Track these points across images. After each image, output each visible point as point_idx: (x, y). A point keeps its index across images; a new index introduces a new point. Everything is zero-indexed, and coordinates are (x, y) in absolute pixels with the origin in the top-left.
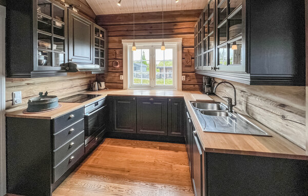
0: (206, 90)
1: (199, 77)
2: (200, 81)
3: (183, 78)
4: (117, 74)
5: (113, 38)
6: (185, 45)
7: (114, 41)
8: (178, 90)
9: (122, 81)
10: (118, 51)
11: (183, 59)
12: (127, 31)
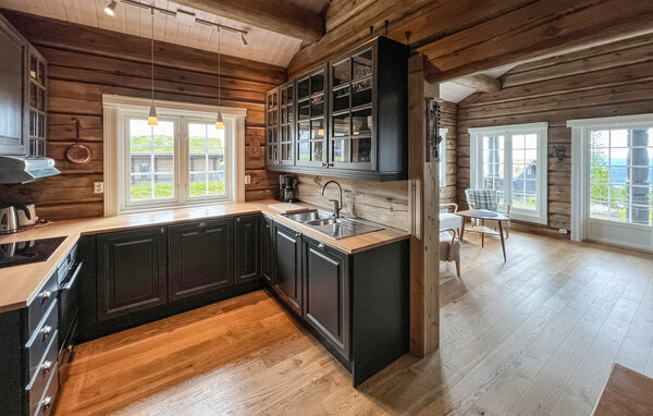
0: (287, 195)
1: (273, 175)
2: (273, 182)
3: (247, 180)
4: (84, 181)
5: (67, 84)
6: (251, 121)
7: (70, 93)
8: (238, 201)
9: (102, 195)
10: (84, 122)
11: (247, 145)
12: (118, 74)
